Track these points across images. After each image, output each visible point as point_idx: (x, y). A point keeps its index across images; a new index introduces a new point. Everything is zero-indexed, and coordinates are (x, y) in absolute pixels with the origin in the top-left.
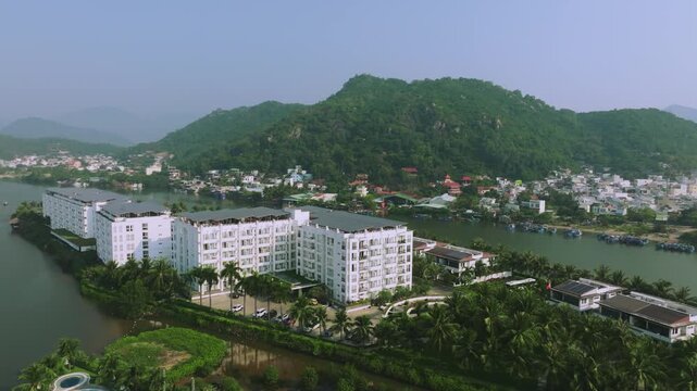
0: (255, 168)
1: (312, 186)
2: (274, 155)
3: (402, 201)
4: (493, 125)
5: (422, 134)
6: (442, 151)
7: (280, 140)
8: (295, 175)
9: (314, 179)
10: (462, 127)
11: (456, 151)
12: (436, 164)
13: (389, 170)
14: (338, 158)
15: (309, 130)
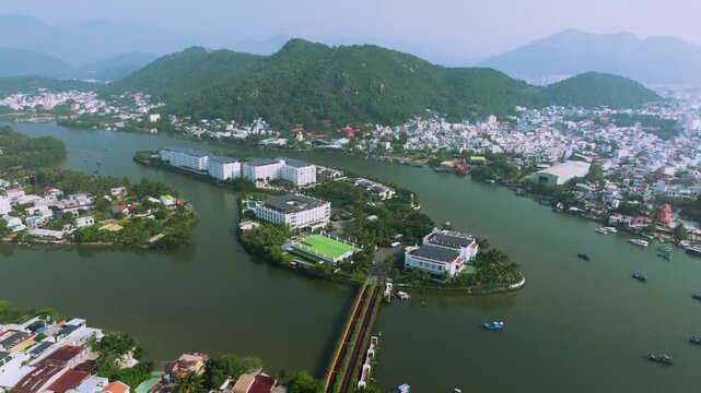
0: (233, 119)
1: (270, 132)
2: (243, 109)
3: (320, 143)
4: (378, 90)
5: (335, 96)
6: (347, 108)
7: (246, 100)
8: (259, 124)
9: (271, 127)
10: (360, 91)
11: (355, 107)
12: (342, 117)
13: (315, 121)
14: (284, 113)
15: (264, 91)
